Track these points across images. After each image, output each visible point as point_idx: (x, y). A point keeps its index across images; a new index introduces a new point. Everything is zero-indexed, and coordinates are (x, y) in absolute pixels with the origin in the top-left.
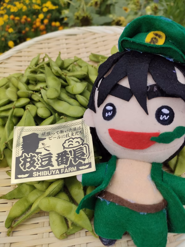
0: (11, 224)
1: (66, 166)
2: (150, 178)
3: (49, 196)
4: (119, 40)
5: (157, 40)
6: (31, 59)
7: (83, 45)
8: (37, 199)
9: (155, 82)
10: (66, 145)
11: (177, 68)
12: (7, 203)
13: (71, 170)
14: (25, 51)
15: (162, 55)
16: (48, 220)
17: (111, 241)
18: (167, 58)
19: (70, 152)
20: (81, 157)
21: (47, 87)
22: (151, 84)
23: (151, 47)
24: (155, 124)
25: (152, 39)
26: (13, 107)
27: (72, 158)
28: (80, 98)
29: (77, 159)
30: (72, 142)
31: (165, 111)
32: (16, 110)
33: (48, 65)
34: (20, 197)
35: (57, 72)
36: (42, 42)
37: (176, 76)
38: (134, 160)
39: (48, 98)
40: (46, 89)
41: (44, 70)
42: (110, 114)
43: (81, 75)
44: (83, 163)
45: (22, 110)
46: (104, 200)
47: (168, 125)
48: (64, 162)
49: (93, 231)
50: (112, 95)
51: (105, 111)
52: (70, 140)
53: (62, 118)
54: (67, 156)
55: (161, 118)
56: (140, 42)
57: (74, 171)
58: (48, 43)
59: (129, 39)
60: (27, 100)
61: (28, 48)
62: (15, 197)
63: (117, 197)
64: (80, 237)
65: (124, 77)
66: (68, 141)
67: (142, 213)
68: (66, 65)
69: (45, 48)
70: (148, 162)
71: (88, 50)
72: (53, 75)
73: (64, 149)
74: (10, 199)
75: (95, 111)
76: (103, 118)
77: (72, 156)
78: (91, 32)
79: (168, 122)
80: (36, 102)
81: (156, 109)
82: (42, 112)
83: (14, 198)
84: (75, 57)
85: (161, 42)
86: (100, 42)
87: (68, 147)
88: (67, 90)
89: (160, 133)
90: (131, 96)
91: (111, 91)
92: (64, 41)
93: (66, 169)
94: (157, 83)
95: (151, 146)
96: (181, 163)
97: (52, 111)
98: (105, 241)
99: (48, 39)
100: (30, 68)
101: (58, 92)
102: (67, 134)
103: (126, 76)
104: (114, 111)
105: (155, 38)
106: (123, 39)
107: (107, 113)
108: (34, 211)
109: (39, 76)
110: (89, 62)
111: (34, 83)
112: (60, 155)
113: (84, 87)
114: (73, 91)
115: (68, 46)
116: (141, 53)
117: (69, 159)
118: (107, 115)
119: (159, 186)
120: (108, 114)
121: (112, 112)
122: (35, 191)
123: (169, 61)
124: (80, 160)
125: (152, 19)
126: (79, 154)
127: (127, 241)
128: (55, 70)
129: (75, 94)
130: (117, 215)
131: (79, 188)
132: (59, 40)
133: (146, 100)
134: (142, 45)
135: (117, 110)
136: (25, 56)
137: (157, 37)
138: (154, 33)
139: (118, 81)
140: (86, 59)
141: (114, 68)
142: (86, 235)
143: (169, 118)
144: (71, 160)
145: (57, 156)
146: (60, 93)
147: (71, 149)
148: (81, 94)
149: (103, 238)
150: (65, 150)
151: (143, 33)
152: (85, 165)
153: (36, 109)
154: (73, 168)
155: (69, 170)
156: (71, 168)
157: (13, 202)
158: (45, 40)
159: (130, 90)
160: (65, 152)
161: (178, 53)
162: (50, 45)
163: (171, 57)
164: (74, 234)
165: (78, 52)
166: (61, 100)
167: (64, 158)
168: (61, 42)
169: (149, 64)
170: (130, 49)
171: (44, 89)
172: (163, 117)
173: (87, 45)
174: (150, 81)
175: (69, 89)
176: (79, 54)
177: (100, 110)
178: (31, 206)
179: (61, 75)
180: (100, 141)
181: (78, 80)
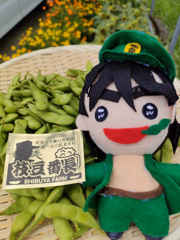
0: (16, 239)
1: (57, 175)
2: (145, 168)
3: (52, 202)
4: (99, 53)
5: (134, 50)
6: (11, 78)
7: (59, 62)
8: (38, 209)
9: (138, 84)
10: (59, 154)
11: (153, 71)
12: (6, 220)
13: (62, 179)
14: (3, 72)
15: (139, 62)
16: (52, 228)
17: (118, 234)
18: (144, 64)
19: (62, 161)
20: (72, 167)
21: (34, 100)
22: (135, 86)
23: (131, 56)
24: (143, 119)
25: (130, 49)
26: (3, 123)
27: (63, 167)
28: (67, 108)
29: (68, 169)
30: (65, 152)
31: (150, 107)
32: (5, 125)
33: (32, 81)
34: (20, 211)
35: (43, 87)
36: (19, 62)
37: (154, 78)
38: (128, 154)
39: (39, 110)
40: (34, 102)
41: (29, 85)
42: (102, 116)
43: (65, 88)
44: (74, 173)
45: (11, 125)
46: (107, 196)
47: (154, 119)
48: (56, 171)
49: (100, 229)
50: (103, 99)
51: (97, 114)
52: (63, 149)
53: (54, 127)
54: (59, 165)
55: (147, 114)
56: (121, 52)
57: (64, 181)
58: (25, 63)
59: (110, 51)
60: (15, 115)
61: (6, 68)
62: (15, 211)
63: (119, 190)
64: (87, 238)
65: (110, 83)
66: (60, 150)
67: (144, 200)
68: (48, 81)
69: (23, 68)
70: (141, 155)
71: (64, 66)
72: (39, 89)
73: (56, 158)
74: (10, 215)
75: (87, 116)
76: (96, 120)
77: (63, 165)
78: (64, 51)
79: (153, 116)
80: (25, 116)
81: (142, 107)
82: (33, 124)
83: (14, 213)
84: (53, 73)
85: (138, 51)
86: (74, 59)
87: (60, 156)
88: (53, 102)
89: (149, 127)
90: (120, 98)
91: (101, 96)
92: (41, 60)
93: (57, 178)
94: (140, 85)
95: (143, 139)
96: (165, 155)
97: (43, 123)
98: (113, 235)
99: (25, 59)
100: (14, 86)
101: (46, 104)
102: (60, 144)
103: (112, 81)
104: (106, 112)
105: (132, 49)
106: (104, 51)
107: (99, 116)
108: (39, 220)
109: (24, 92)
110: (66, 77)
111: (18, 99)
112: (52, 163)
113: (70, 97)
114: (59, 102)
115: (45, 64)
116: (122, 61)
117: (61, 168)
118: (99, 117)
119: (155, 174)
120: (101, 116)
121: (104, 114)
122: (34, 202)
123: (146, 66)
124: (70, 170)
125: (128, 33)
126: (70, 164)
127: (133, 232)
128: (40, 85)
129: (62, 104)
130: (122, 207)
131: (79, 191)
132: (35, 60)
133: (133, 100)
134: (123, 54)
135: (109, 112)
136: (4, 76)
137: (134, 48)
138: (130, 45)
139: (106, 87)
140: (64, 75)
141: (100, 76)
142: (93, 235)
143: (153, 113)
144: (62, 170)
145: (49, 164)
146: (48, 106)
147: (63, 159)
148: (68, 104)
149: (111, 233)
150: (57, 160)
151: (121, 46)
152: (75, 175)
153: (27, 122)
154: (64, 177)
155: (60, 179)
156: (62, 177)
157: (12, 217)
158: (22, 60)
159: (118, 93)
160: (57, 161)
161: (153, 59)
162: (27, 65)
163: (147, 63)
164: (81, 236)
165: (55, 69)
166: (50, 111)
167: (56, 167)
168: (37, 61)
169: (131, 70)
170: (112, 59)
171: (31, 103)
172: (149, 113)
173: (62, 62)
174: (134, 84)
175: (55, 101)
176: (57, 71)
177: (92, 114)
178: (33, 217)
179: (46, 89)
180: (94, 142)
181: (63, 93)
